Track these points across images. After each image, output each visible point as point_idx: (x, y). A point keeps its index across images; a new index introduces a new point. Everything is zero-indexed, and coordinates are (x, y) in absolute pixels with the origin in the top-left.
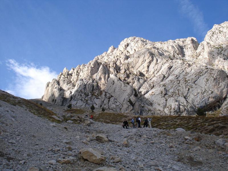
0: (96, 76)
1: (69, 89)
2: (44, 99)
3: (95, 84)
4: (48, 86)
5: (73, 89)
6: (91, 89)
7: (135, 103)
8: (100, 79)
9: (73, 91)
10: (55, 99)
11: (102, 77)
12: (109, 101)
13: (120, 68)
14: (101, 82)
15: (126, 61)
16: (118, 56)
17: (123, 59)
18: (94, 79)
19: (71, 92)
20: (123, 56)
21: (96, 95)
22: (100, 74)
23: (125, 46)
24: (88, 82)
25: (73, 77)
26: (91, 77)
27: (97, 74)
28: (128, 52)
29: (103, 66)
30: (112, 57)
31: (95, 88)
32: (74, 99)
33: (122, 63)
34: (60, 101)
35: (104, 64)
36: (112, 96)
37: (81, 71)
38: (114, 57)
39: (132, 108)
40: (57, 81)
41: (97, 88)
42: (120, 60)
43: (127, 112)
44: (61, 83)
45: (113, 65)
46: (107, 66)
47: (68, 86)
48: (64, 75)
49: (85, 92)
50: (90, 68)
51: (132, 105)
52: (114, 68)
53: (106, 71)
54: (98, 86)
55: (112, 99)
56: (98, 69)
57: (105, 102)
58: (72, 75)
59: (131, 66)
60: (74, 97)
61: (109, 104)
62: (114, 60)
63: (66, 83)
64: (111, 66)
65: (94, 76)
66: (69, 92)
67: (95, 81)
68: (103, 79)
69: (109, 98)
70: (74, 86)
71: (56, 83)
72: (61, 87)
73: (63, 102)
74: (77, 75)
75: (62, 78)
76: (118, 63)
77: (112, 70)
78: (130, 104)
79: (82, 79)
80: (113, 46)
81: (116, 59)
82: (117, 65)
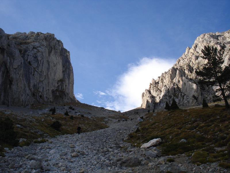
0: (175, 80)
1: (158, 95)
2: (143, 107)
3: (176, 87)
4: (143, 96)
5: (160, 94)
6: (173, 91)
7: (198, 97)
8: (179, 81)
9: (161, 96)
10: (150, 105)
11: (180, 80)
12: (183, 99)
13: (193, 68)
14: (180, 84)
15: (197, 61)
16: (190, 58)
17: (194, 60)
18: (175, 83)
19: (160, 97)
20: (194, 58)
21: (177, 95)
22: (178, 78)
23: (194, 47)
24: (170, 86)
25: (159, 85)
26: (172, 82)
27: (175, 78)
28: (197, 52)
29: (179, 70)
30: (186, 60)
31: (176, 89)
32: (162, 103)
33: (194, 63)
34: (152, 106)
35: (180, 69)
36: (185, 95)
37: (164, 79)
38: (188, 60)
39: (195, 101)
40: (148, 91)
41: (178, 89)
42: (192, 61)
43: (193, 104)
44: (152, 91)
45: (187, 67)
46: (182, 69)
47: (157, 93)
48: (153, 85)
49: (169, 95)
50: (169, 75)
51: (196, 99)
52: (188, 70)
53: (182, 74)
54: (178, 87)
55: (185, 97)
56: (176, 74)
57: (181, 100)
58: (159, 83)
59: (200, 65)
60: (162, 101)
61: (184, 101)
62: (187, 62)
63: (155, 91)
64: (185, 69)
65: (174, 81)
66: (158, 97)
67: (175, 84)
68: (181, 81)
69: (183, 97)
70: (161, 92)
71: (148, 93)
72: (152, 95)
73: (155, 107)
74: (162, 82)
75: (152, 88)
76: (191, 64)
77: (186, 72)
78: (193, 99)
79: (166, 85)
80: (189, 47)
81: (189, 61)
82: (190, 66)
